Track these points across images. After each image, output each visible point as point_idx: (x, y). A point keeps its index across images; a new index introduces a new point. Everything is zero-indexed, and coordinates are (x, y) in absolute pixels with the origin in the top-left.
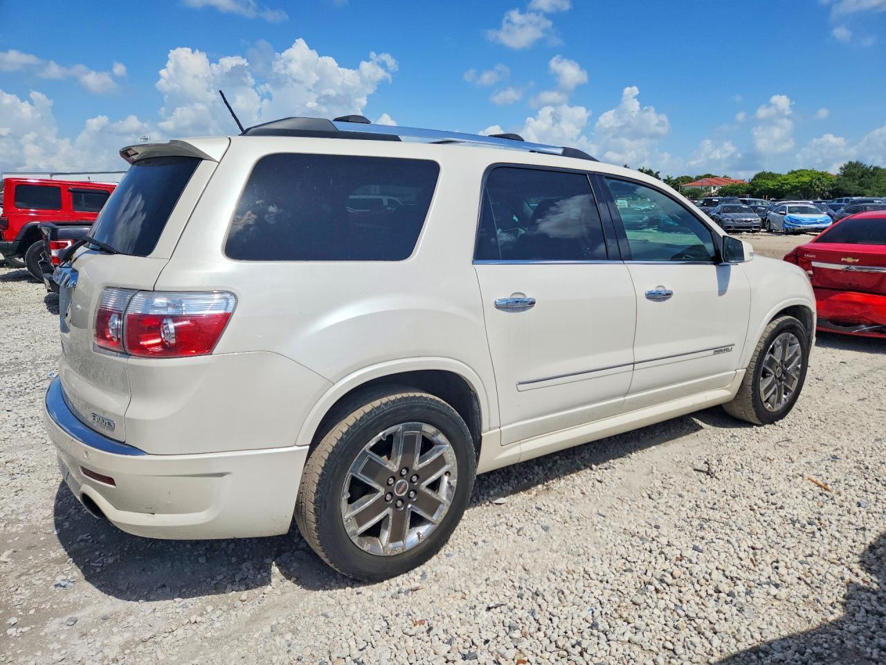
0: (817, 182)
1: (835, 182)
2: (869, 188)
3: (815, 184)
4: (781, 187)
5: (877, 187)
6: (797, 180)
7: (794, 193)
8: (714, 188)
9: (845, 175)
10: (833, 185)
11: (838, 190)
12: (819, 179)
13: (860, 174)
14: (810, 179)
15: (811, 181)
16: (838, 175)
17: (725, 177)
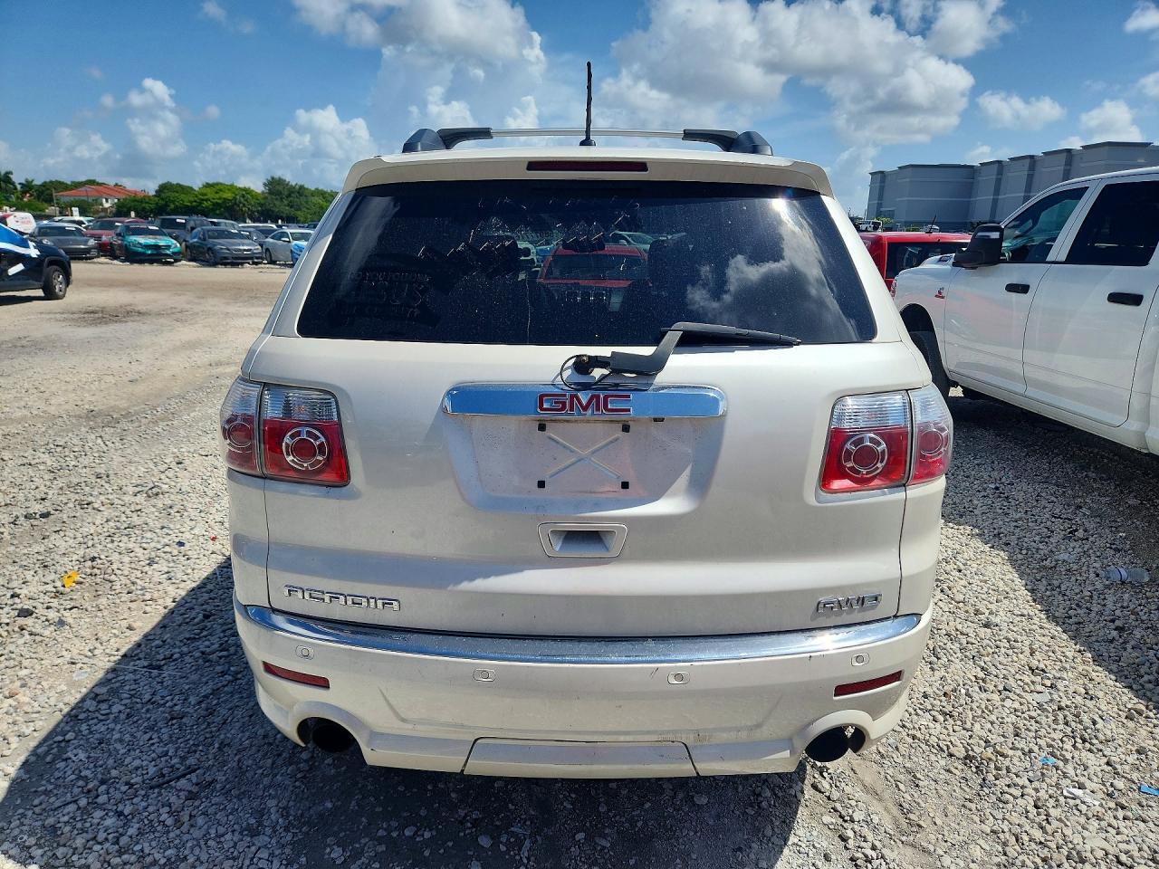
0: (242, 200)
1: (262, 202)
2: (300, 210)
3: (240, 202)
4: (201, 203)
5: (308, 209)
6: (217, 196)
7: (218, 212)
8: (107, 201)
9: (271, 192)
10: (261, 205)
11: (268, 211)
12: (243, 196)
13: (286, 193)
14: (233, 195)
15: (235, 198)
16: (263, 192)
17: (116, 185)
